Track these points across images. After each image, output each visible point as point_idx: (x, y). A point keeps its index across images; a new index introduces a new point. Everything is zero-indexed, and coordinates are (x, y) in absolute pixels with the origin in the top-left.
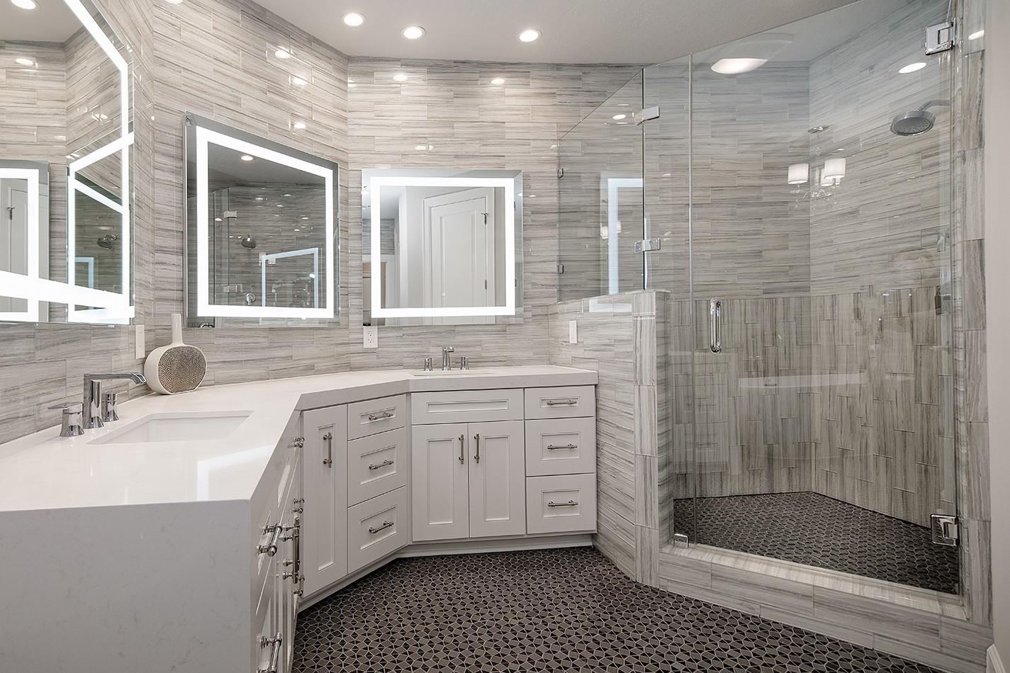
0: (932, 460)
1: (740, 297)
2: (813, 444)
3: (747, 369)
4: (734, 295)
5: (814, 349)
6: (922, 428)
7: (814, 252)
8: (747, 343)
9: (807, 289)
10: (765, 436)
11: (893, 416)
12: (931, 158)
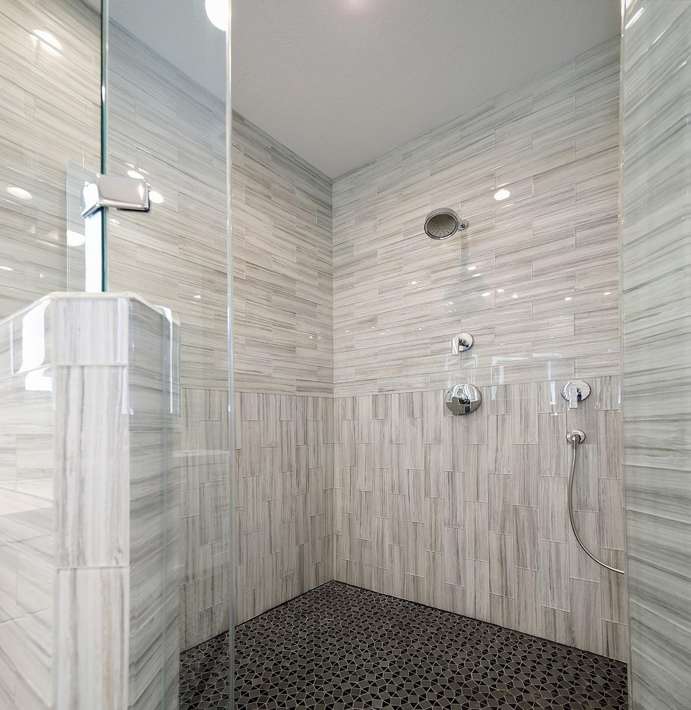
0: (439, 548)
1: (275, 392)
2: (335, 536)
3: (282, 470)
4: (271, 389)
5: (336, 447)
6: (431, 520)
7: (337, 357)
8: (282, 443)
9: (331, 391)
10: (297, 537)
11: (406, 509)
12: (440, 273)
